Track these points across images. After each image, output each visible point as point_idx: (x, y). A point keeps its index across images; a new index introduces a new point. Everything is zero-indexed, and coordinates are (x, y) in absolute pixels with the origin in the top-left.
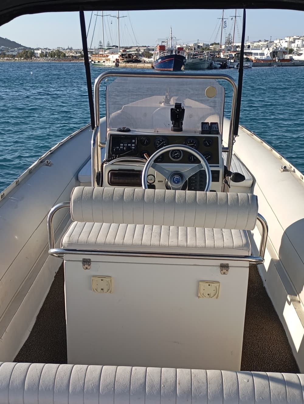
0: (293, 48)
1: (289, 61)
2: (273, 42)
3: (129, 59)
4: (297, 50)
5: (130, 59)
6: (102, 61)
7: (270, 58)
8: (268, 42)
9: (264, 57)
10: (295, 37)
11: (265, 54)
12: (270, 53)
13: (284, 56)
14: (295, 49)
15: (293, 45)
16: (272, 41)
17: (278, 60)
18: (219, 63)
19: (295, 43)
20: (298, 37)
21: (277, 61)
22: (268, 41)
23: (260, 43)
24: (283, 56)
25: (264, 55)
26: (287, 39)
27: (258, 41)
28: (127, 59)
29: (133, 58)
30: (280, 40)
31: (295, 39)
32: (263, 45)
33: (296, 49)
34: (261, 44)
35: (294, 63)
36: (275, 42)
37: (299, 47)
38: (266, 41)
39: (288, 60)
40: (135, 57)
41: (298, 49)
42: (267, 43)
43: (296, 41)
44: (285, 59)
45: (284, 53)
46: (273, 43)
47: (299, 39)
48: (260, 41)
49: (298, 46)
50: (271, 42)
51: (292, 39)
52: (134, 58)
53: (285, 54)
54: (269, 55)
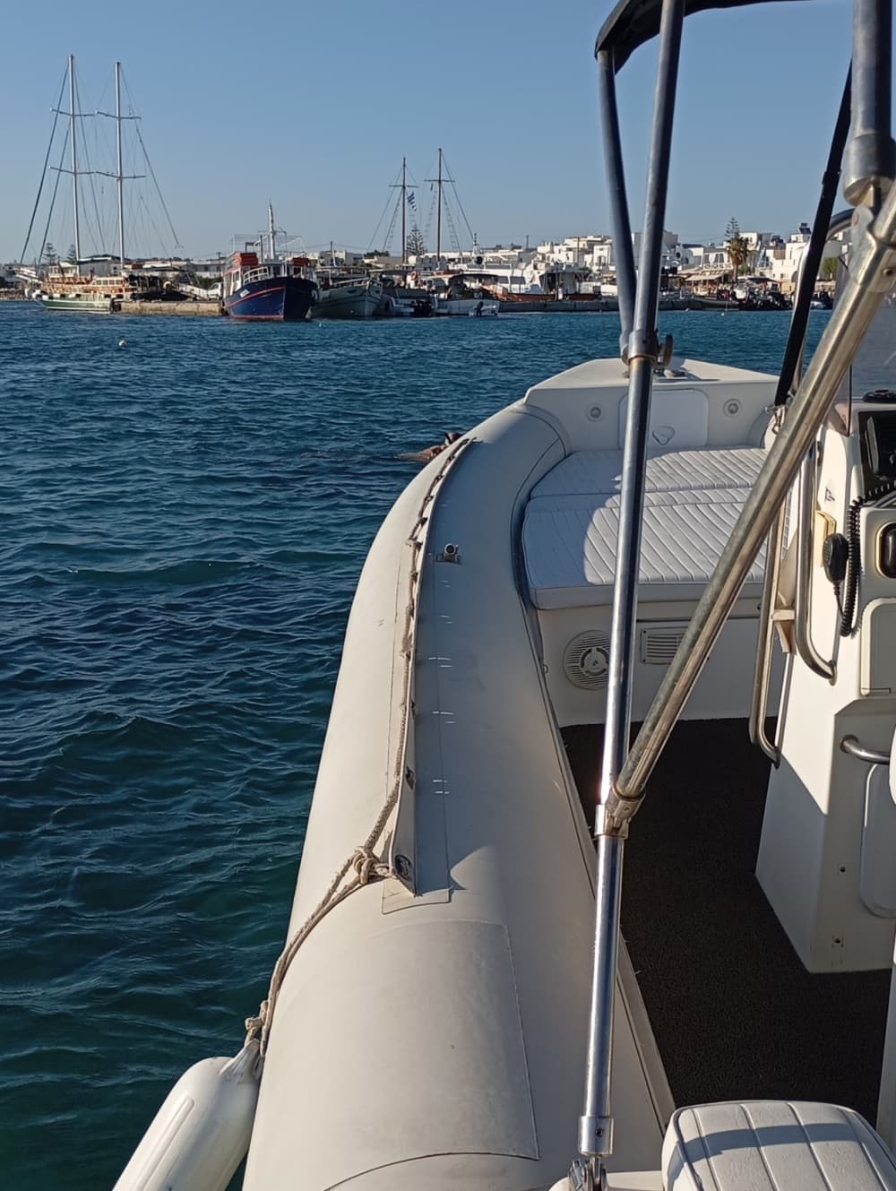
0: (588, 266)
1: (592, 299)
2: (536, 249)
3: (150, 289)
4: (599, 270)
5: (154, 289)
6: (73, 295)
7: (542, 291)
8: (521, 250)
9: (524, 288)
10: (591, 238)
11: (527, 281)
12: (541, 277)
13: (578, 284)
14: (595, 269)
15: (588, 258)
16: (530, 247)
17: (564, 295)
18: (409, 301)
19: (592, 252)
20: (599, 239)
21: (560, 297)
22: (520, 248)
23: (500, 254)
24: (575, 285)
25: (525, 283)
26: (573, 243)
27: (494, 246)
28: (145, 289)
29: (162, 286)
30: (552, 245)
31: (591, 245)
32: (509, 257)
33: (597, 268)
34: (505, 256)
35: (607, 303)
36: (540, 249)
37: (604, 265)
38: (514, 248)
39: (590, 295)
40: (167, 285)
41: (601, 268)
42: (519, 253)
43: (595, 247)
44: (582, 292)
45: (576, 277)
46: (534, 252)
47: (602, 243)
48: (499, 248)
49: (603, 261)
50: (528, 250)
51: (585, 243)
52: (165, 286)
53: (580, 281)
54: (537, 282)
